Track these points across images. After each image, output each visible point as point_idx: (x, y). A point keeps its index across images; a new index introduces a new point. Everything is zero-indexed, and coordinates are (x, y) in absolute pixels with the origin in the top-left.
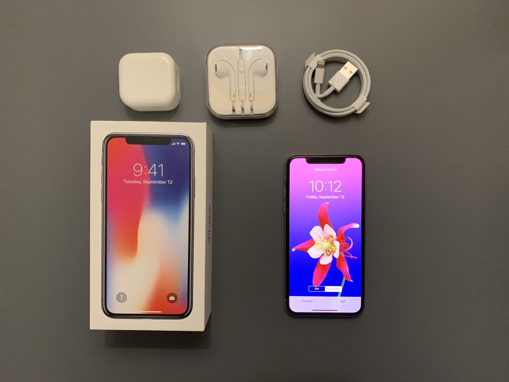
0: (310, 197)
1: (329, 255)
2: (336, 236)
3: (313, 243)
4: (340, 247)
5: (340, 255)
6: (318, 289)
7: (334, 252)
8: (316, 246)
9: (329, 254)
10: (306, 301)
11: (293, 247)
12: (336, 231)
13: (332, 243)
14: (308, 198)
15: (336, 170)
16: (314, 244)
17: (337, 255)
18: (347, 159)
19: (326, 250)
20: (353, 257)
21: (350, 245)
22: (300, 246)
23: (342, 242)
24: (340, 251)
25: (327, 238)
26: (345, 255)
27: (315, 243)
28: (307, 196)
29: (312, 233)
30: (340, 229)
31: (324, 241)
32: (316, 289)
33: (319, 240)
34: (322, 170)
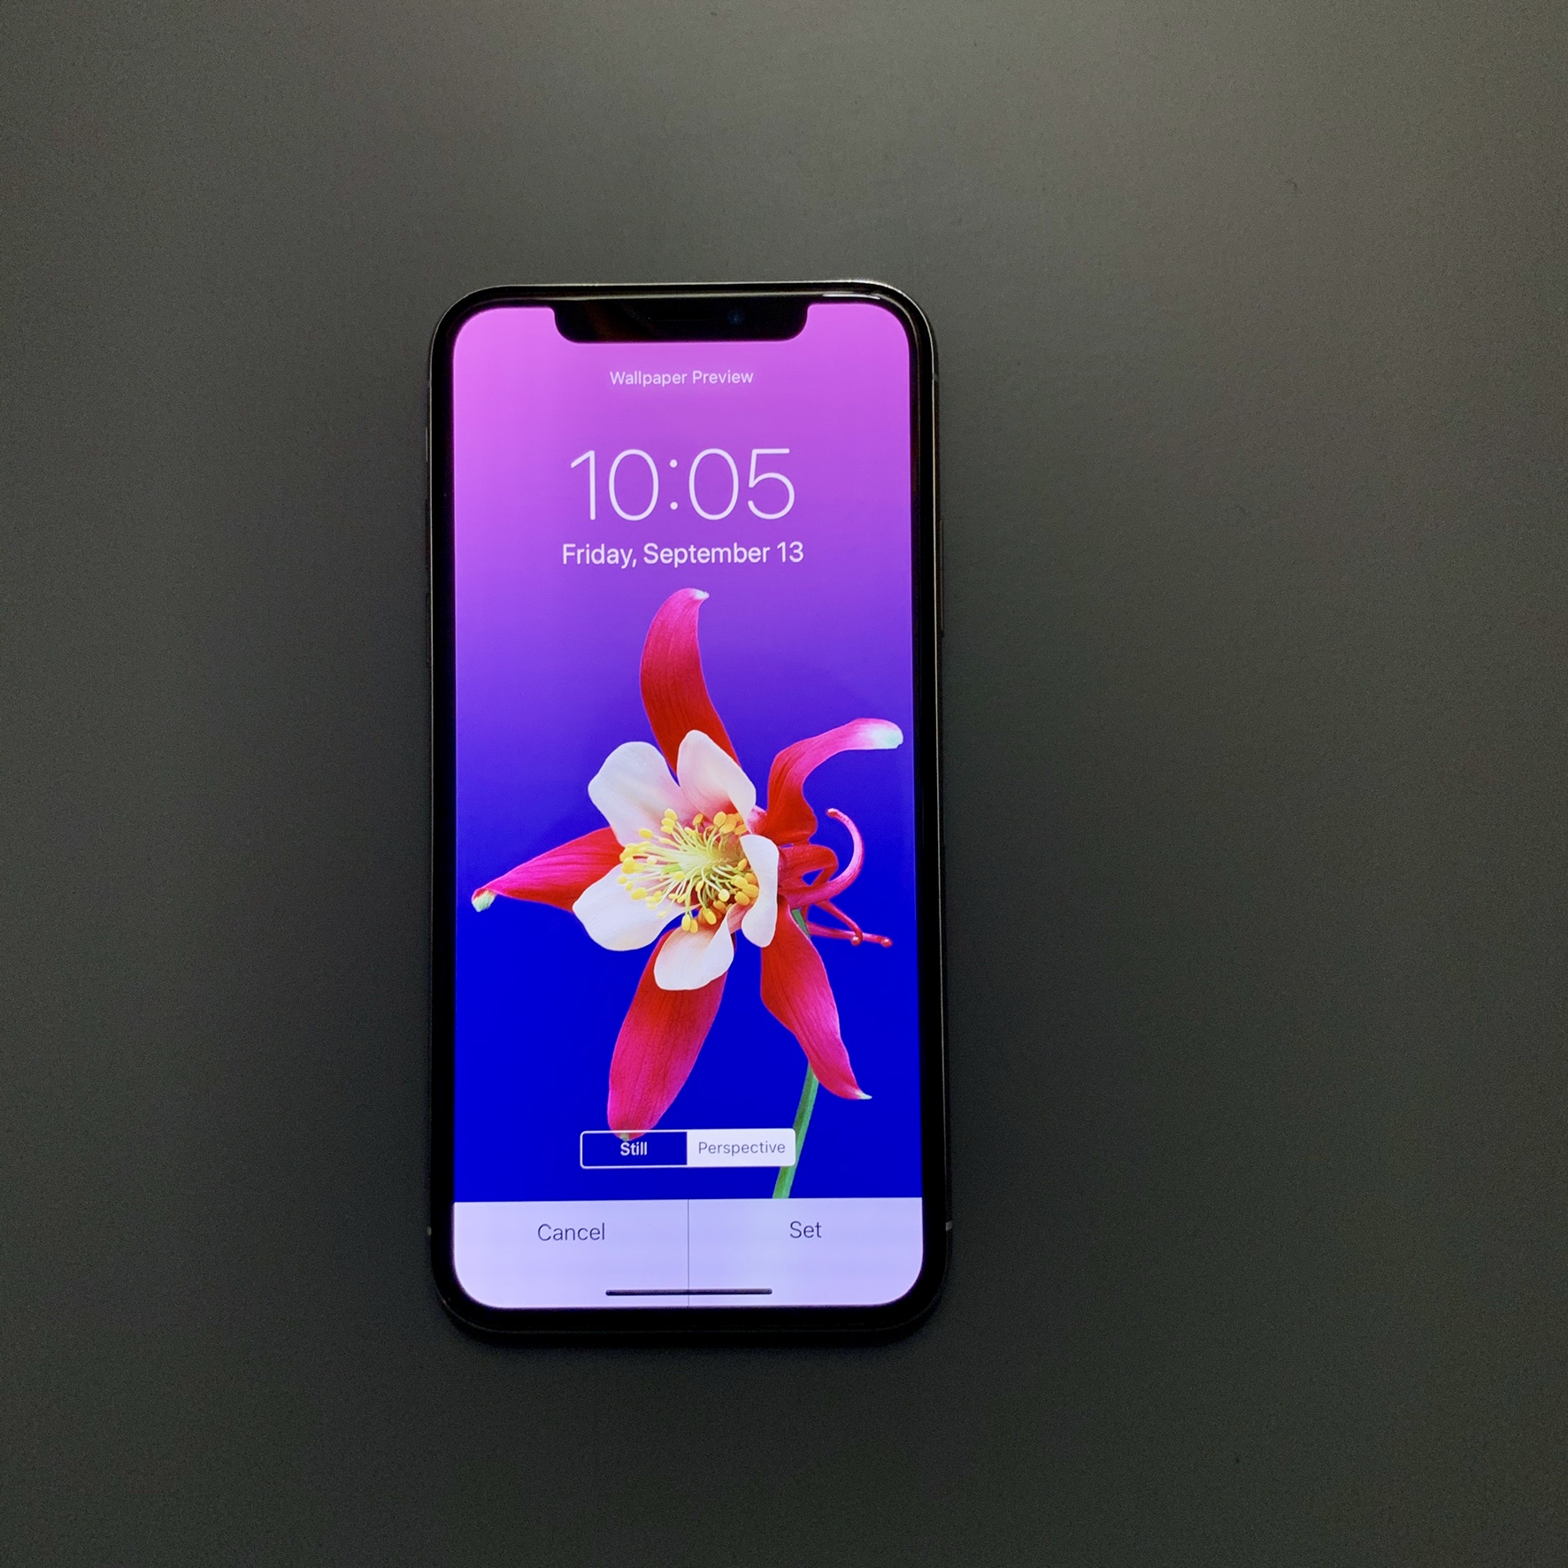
0: (583, 555)
1: (713, 928)
2: (757, 804)
3: (610, 856)
4: (784, 872)
5: (782, 926)
6: (643, 1149)
7: (744, 909)
8: (629, 871)
9: (711, 917)
10: (561, 1235)
11: (478, 883)
12: (757, 771)
13: (733, 851)
14: (572, 559)
15: (748, 378)
16: (619, 862)
17: (761, 927)
18: (813, 309)
19: (694, 892)
20: (864, 935)
21: (844, 862)
22: (523, 877)
23: (796, 841)
24: (781, 900)
25: (697, 821)
26: (813, 927)
27: (621, 849)
28: (569, 550)
29: (600, 791)
30: (782, 756)
31: (681, 842)
32: (625, 1150)
33: (646, 830)
34: (660, 379)
